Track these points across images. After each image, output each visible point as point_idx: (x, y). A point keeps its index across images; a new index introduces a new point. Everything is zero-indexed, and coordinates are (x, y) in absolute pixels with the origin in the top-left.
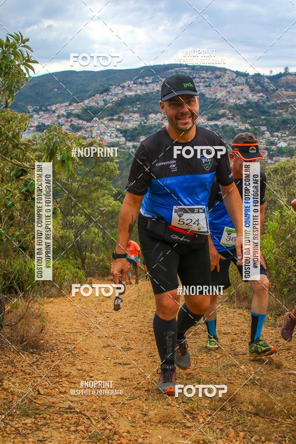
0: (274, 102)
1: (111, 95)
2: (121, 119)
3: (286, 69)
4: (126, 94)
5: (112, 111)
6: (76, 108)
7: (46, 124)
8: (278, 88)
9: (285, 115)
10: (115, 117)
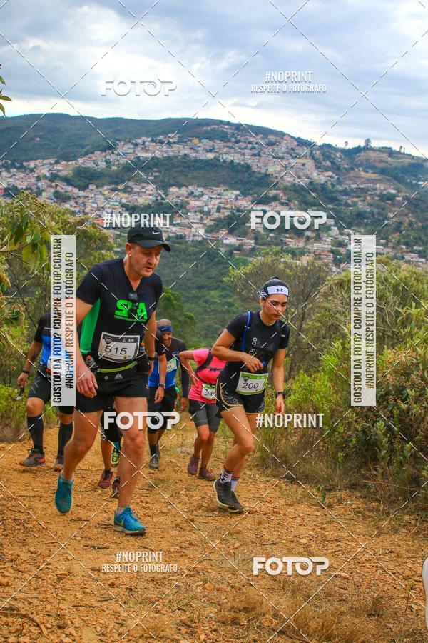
0: (347, 187)
1: (118, 155)
2: (129, 189)
3: (368, 141)
4: (139, 155)
5: (117, 178)
6: (65, 168)
7: (19, 187)
8: (354, 167)
9: (361, 206)
10: (121, 187)
